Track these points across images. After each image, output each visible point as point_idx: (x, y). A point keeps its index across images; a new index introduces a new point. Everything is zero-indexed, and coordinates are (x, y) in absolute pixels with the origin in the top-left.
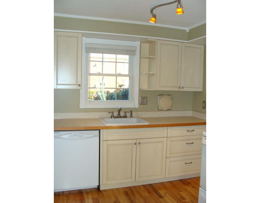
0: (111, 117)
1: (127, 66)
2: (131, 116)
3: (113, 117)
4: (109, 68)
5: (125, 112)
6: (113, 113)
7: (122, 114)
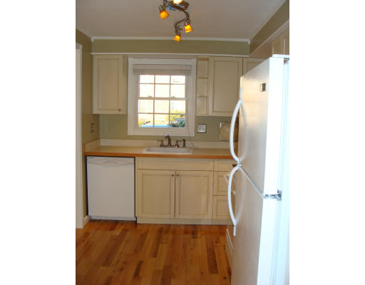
0: (161, 146)
1: (183, 88)
2: (184, 146)
3: (162, 146)
4: (162, 91)
5: (177, 141)
6: (162, 141)
7: (173, 143)
